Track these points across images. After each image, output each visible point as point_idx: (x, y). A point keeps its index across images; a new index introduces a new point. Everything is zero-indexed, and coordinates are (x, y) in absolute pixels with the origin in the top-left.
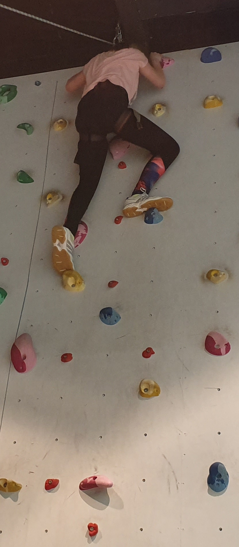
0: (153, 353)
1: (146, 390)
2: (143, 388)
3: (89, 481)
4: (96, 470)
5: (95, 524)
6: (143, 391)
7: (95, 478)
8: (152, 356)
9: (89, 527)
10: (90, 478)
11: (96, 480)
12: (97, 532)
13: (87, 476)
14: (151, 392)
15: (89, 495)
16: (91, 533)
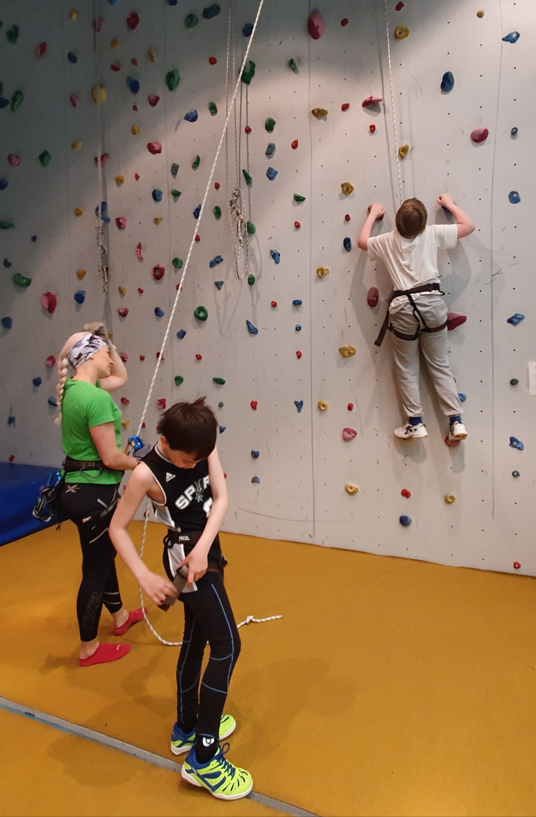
0: (403, 6)
1: (400, 33)
2: (398, 33)
3: (368, 100)
4: (371, 93)
5: (374, 125)
6: (398, 35)
7: (371, 97)
8: (403, 8)
9: (371, 127)
10: (368, 98)
11: (372, 98)
12: (374, 130)
13: (366, 97)
14: (403, 34)
15: (369, 109)
16: (372, 130)
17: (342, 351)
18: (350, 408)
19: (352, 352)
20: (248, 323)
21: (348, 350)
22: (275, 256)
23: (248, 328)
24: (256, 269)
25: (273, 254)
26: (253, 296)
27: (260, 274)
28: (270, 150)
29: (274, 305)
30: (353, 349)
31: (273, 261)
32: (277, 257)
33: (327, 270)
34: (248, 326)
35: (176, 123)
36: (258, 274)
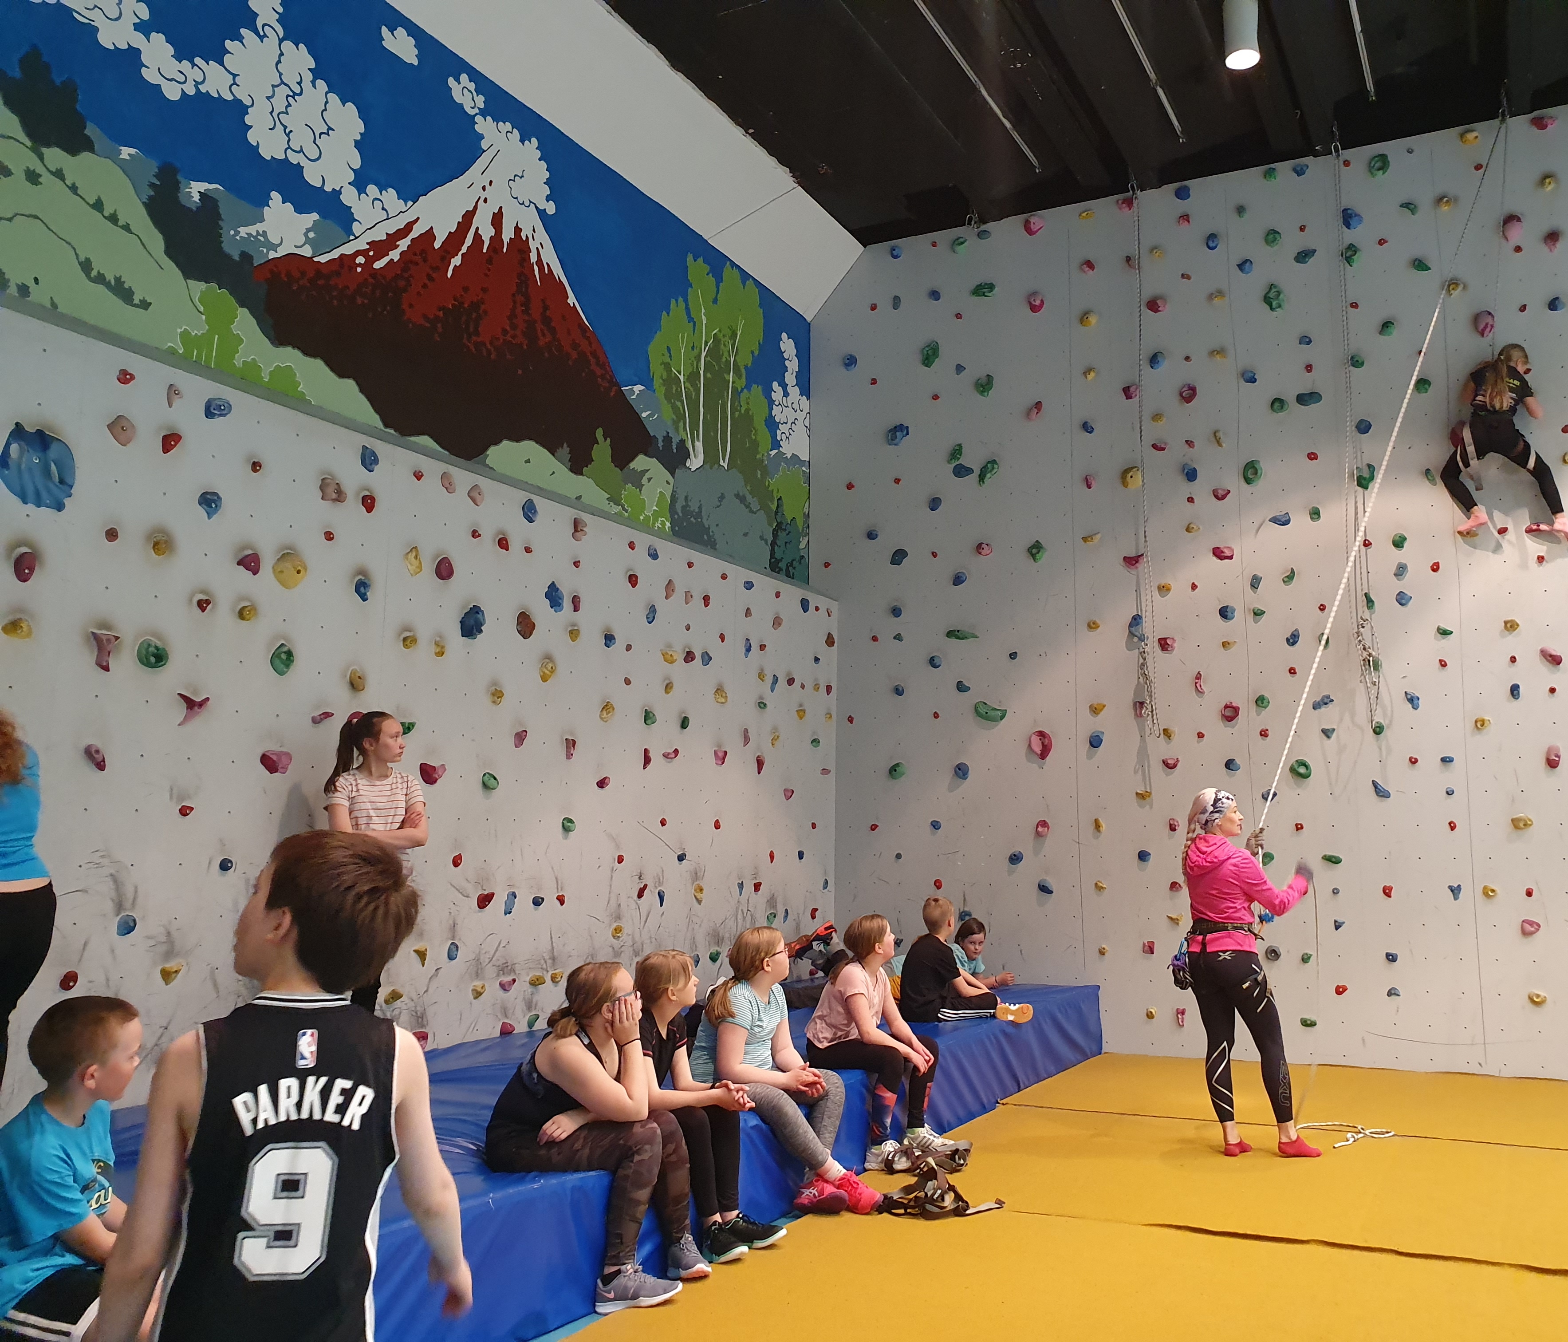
2: (1566, 458)
6: (1567, 460)
9: (1538, 557)
17: (1514, 821)
18: (1529, 893)
19: (1529, 823)
20: (1375, 784)
21: (1525, 820)
22: (1412, 700)
23: (1376, 791)
24: (1385, 715)
25: (1409, 697)
26: (1380, 749)
27: (1391, 722)
28: (1401, 571)
29: (1413, 761)
30: (1530, 820)
31: (1410, 706)
32: (1415, 702)
33: (1489, 721)
34: (1376, 787)
35: (1257, 525)
36: (1387, 722)
